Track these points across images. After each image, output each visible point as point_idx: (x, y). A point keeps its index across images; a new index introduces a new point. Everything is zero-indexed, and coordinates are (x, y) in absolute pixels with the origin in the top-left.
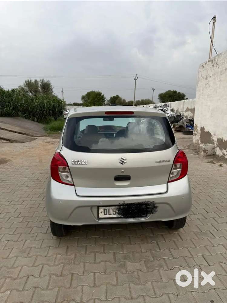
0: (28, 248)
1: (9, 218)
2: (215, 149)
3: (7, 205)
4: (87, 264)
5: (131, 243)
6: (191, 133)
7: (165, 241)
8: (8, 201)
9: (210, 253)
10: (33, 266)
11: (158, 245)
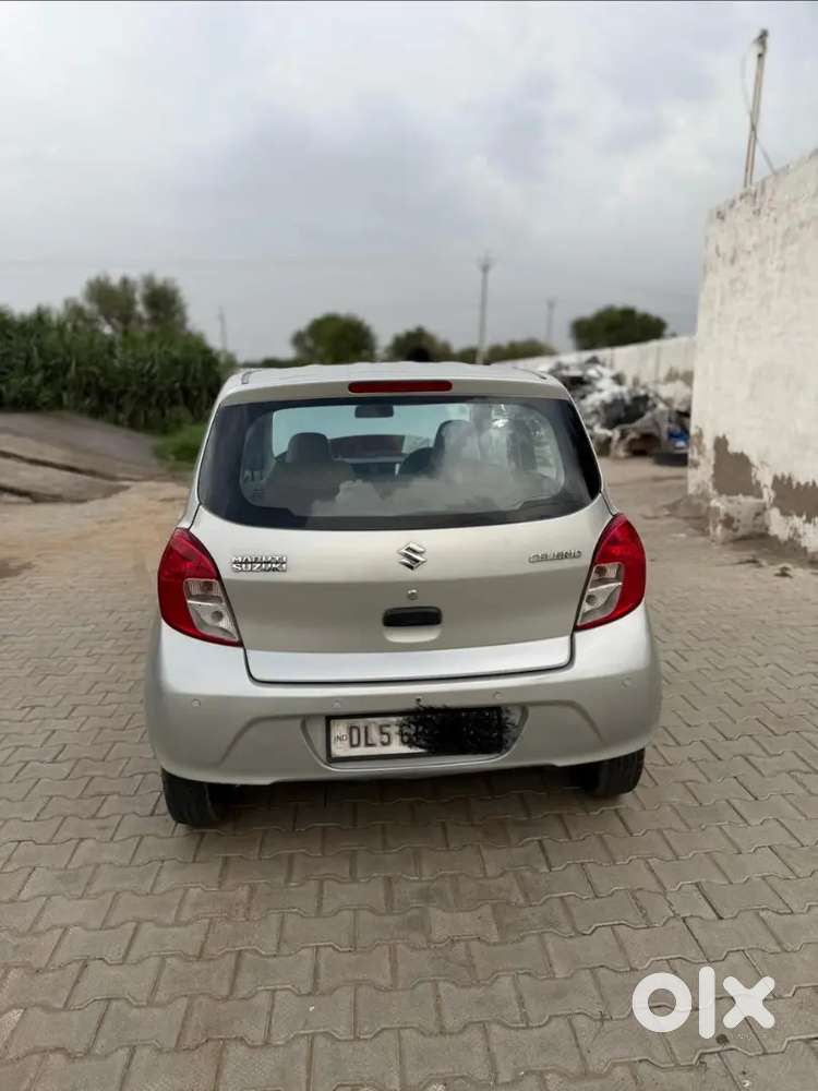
0: (87, 865)
1: (22, 764)
2: (766, 514)
3: (16, 721)
4: (291, 920)
5: (447, 846)
6: (681, 460)
7: (570, 838)
8: (21, 705)
9: (727, 877)
10: (104, 926)
11: (543, 850)
